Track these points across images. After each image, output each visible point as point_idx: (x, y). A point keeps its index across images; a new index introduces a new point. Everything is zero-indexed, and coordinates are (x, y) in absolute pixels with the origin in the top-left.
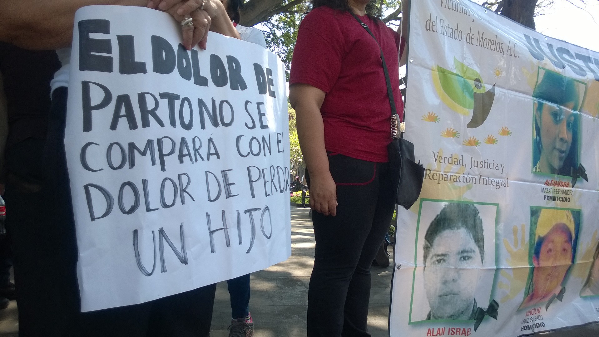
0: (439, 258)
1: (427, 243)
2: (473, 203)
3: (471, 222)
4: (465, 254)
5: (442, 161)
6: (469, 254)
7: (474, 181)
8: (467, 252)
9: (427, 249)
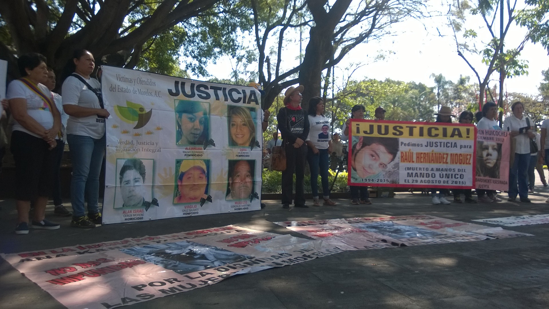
0: (127, 182)
1: (121, 176)
2: (139, 159)
3: (138, 167)
4: (136, 180)
5: (122, 143)
6: (138, 180)
7: (139, 150)
8: (137, 179)
9: (121, 179)
